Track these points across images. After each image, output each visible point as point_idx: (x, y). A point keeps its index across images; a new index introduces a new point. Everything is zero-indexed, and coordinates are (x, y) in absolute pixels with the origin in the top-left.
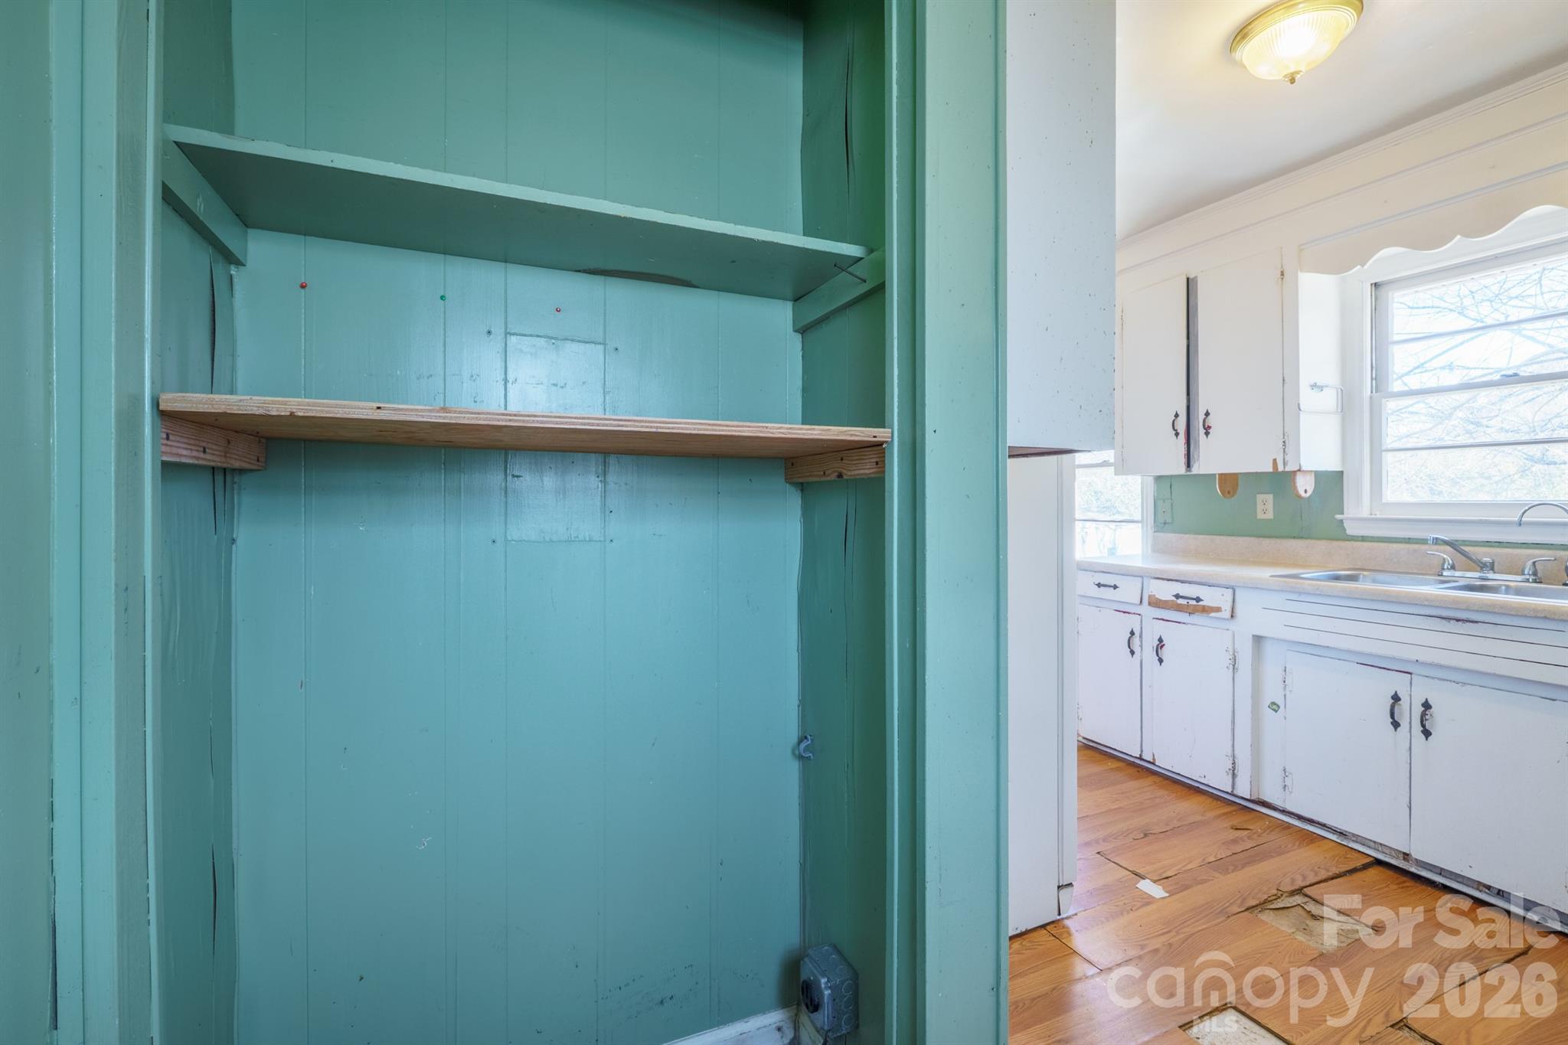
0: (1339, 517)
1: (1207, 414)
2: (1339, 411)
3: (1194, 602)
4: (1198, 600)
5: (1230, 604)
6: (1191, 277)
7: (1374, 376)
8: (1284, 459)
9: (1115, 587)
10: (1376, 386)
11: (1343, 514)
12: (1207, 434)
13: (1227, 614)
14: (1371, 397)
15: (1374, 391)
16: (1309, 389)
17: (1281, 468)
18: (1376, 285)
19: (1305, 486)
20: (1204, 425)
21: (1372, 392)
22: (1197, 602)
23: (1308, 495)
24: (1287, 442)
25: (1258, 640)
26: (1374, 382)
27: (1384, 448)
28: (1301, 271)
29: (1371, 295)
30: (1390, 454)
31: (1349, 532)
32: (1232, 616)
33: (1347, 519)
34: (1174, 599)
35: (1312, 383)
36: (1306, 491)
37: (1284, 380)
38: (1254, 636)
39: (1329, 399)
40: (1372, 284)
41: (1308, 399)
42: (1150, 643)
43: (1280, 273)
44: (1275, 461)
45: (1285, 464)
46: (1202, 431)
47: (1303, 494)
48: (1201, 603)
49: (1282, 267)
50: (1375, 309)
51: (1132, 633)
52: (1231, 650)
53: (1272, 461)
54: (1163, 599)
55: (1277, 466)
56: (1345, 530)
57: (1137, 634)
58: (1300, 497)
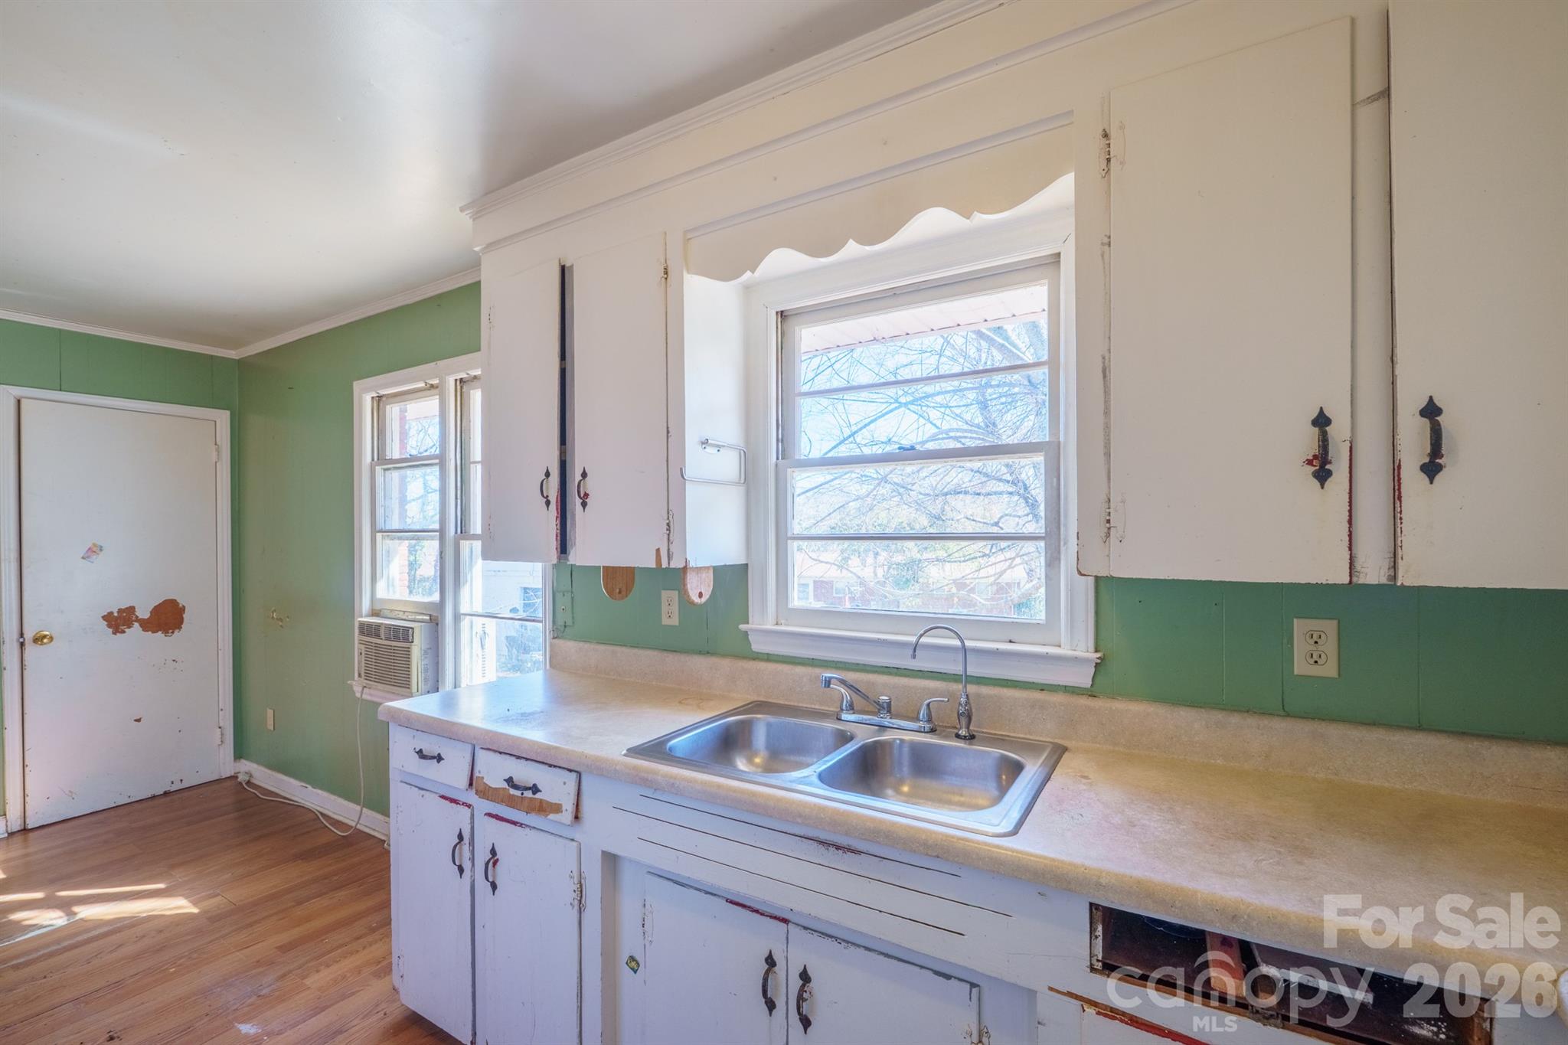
0: (743, 627)
1: (584, 475)
2: (742, 481)
3: (528, 794)
4: (535, 789)
5: (572, 799)
6: (568, 265)
7: (780, 436)
8: (669, 549)
9: (439, 758)
10: (783, 451)
11: (748, 623)
12: (584, 505)
13: (567, 816)
14: (776, 465)
15: (780, 458)
16: (700, 448)
17: (665, 565)
18: (783, 315)
19: (699, 588)
20: (579, 492)
21: (778, 459)
22: (534, 793)
23: (704, 600)
24: (671, 524)
25: (611, 861)
26: (780, 444)
27: (790, 534)
28: (688, 272)
29: (777, 328)
30: (796, 543)
31: (756, 647)
32: (576, 818)
33: (752, 630)
34: (505, 785)
35: (703, 440)
36: (701, 595)
37: (668, 432)
38: (604, 853)
39: (728, 465)
40: (777, 313)
41: (698, 462)
42: (483, 854)
43: (663, 270)
44: (658, 550)
45: (669, 558)
46: (578, 501)
47: (696, 599)
48: (538, 796)
49: (666, 263)
50: (781, 348)
51: (460, 837)
52: (576, 874)
53: (655, 552)
54: (493, 786)
55: (660, 559)
56: (751, 645)
57: (466, 840)
58: (692, 603)
